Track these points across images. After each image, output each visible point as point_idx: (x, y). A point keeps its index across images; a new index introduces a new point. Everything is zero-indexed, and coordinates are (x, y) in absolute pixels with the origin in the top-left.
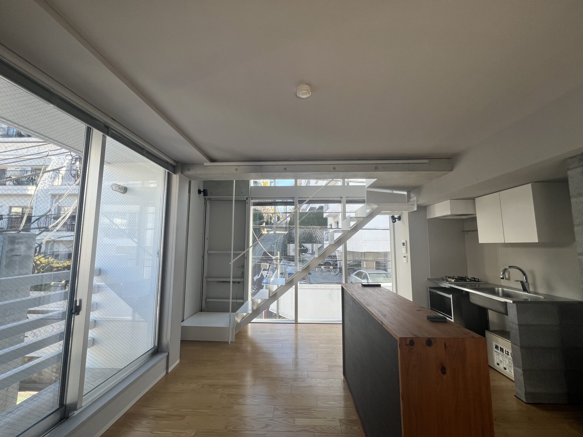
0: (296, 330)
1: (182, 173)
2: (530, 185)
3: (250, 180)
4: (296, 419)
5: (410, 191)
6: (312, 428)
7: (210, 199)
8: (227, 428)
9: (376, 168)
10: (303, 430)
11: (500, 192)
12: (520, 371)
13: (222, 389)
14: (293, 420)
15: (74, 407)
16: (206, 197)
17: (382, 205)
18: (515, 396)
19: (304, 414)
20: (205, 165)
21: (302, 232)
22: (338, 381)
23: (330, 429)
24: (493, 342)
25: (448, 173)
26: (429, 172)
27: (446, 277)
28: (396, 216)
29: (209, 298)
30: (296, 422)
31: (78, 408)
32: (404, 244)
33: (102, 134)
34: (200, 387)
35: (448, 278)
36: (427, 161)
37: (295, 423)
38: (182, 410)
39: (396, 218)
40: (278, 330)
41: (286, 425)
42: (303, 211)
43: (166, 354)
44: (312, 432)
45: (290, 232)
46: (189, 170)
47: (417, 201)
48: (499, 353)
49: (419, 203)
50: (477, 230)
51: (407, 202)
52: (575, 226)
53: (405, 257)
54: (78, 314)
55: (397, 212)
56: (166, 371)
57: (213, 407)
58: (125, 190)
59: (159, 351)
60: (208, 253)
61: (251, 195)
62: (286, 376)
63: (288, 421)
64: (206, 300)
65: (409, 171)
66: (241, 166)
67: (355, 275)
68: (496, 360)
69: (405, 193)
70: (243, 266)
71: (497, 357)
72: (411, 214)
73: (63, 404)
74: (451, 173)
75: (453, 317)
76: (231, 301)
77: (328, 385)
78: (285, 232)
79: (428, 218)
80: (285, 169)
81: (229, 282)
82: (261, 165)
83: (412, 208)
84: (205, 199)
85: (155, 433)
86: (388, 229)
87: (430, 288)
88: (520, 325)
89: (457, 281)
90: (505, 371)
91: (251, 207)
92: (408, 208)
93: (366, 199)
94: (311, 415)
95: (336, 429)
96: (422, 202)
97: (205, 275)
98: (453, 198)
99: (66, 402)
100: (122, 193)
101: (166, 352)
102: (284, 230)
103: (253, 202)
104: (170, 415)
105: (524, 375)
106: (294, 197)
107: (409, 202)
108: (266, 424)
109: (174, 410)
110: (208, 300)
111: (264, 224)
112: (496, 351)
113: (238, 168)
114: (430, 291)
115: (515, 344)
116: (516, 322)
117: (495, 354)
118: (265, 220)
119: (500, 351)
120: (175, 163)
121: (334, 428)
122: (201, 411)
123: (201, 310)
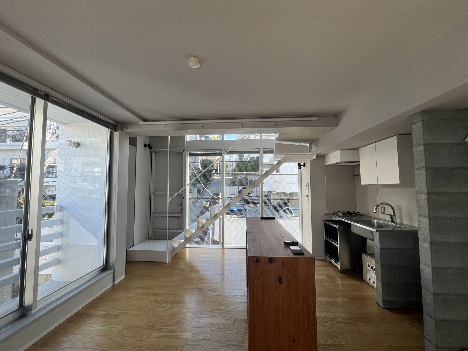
0: (223, 253)
1: (122, 130)
2: (395, 137)
3: (186, 136)
4: (201, 319)
5: (311, 143)
6: (211, 325)
7: (155, 151)
8: (147, 324)
9: (276, 125)
10: (204, 326)
11: (376, 143)
12: (380, 284)
13: (152, 297)
14: (199, 319)
15: (30, 308)
16: (151, 150)
17: (288, 154)
18: (376, 303)
19: (208, 315)
20: (139, 124)
21: (244, 177)
22: (242, 291)
23: (225, 326)
24: (367, 262)
25: (335, 128)
26: (320, 128)
27: (338, 211)
28: (302, 164)
29: (155, 229)
30: (201, 320)
31: (33, 309)
32: (306, 185)
33: (44, 101)
34: (135, 295)
35: (339, 213)
36: (317, 118)
37: (199, 321)
38: (118, 311)
39: (302, 165)
40: (207, 253)
41: (192, 323)
42: (245, 160)
43: (113, 271)
44: (211, 328)
45: (235, 177)
46: (127, 128)
47: (316, 151)
48: (370, 271)
49: (317, 153)
50: (360, 175)
51: (309, 152)
52: (415, 170)
53: (307, 196)
54: (30, 240)
55: (302, 160)
56: (113, 283)
57: (141, 309)
58: (78, 145)
59: (107, 268)
60: (155, 194)
61: (187, 148)
62: (203, 287)
63: (195, 320)
64: (153, 230)
65: (303, 127)
66: (168, 125)
67: (283, 211)
68: (369, 277)
69: (308, 145)
70: (181, 205)
71: (369, 273)
72: (312, 162)
73: (22, 305)
74: (337, 128)
75: (338, 243)
76: (168, 230)
77: (233, 294)
78: (231, 178)
79: (326, 165)
80: (203, 126)
81: (166, 216)
82: (184, 124)
83: (312, 157)
84: (151, 151)
85: (94, 328)
86: (297, 174)
87: (325, 220)
88: (381, 249)
89: (345, 215)
90: (373, 284)
91: (187, 157)
92: (309, 157)
93: (274, 150)
94: (215, 316)
95: (229, 326)
96: (319, 151)
97: (152, 211)
98: (343, 149)
99: (24, 304)
100: (75, 147)
101: (112, 269)
102: (231, 176)
103: (189, 153)
104: (108, 315)
105: (382, 287)
106: (221, 149)
107: (310, 152)
108: (177, 322)
109: (112, 312)
110: (155, 230)
111: (214, 171)
112: (368, 269)
113: (166, 126)
114: (325, 223)
115: (378, 264)
116: (379, 246)
117: (368, 271)
118: (215, 168)
119: (371, 269)
120: (115, 123)
121: (228, 325)
122: (132, 312)
123: (150, 238)
